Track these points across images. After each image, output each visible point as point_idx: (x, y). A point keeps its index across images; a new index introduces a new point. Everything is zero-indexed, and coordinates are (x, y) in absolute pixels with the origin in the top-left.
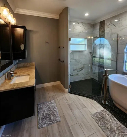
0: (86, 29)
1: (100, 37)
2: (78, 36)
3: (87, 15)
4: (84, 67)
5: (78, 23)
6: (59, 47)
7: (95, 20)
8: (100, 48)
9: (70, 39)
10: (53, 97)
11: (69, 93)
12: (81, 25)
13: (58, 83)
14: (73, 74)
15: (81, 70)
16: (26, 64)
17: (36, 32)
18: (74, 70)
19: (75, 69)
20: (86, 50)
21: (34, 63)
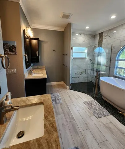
0: (87, 39)
1: (99, 47)
2: (80, 45)
3: (87, 28)
4: (84, 72)
5: (80, 34)
6: (64, 55)
7: (95, 32)
8: (98, 56)
9: (72, 48)
10: (58, 91)
11: (70, 89)
12: (83, 36)
13: (62, 83)
14: (74, 77)
15: (81, 73)
16: (39, 66)
17: (46, 42)
18: (75, 74)
19: (76, 72)
20: (87, 57)
21: (44, 66)
